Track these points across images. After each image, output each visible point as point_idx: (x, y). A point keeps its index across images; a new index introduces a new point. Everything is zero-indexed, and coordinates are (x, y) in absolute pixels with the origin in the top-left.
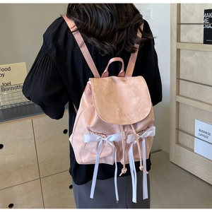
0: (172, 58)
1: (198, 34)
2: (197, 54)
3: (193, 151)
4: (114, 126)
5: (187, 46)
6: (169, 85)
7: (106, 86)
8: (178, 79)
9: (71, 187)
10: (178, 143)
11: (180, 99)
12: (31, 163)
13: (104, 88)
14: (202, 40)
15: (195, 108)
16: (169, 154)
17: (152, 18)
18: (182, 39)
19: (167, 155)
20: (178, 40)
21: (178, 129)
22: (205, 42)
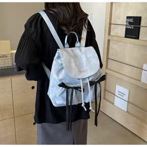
0: (104, 45)
1: (122, 31)
2: (120, 43)
3: (113, 104)
5: (114, 38)
8: (108, 58)
9: (34, 124)
11: (108, 71)
12: (9, 107)
14: (124, 35)
15: (116, 77)
17: (93, 18)
18: (112, 34)
20: (109, 34)
21: (105, 90)
22: (126, 37)
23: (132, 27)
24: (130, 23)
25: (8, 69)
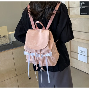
1: (77, 11)
2: (77, 19)
3: (78, 59)
5: (73, 16)
9: (30, 79)
10: (71, 57)
12: (12, 70)
15: (77, 42)
20: (69, 14)
21: (71, 51)
22: (81, 14)
23: (84, 8)
24: (83, 5)
25: (8, 45)
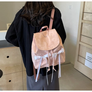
2: (90, 25)
4: (45, 51)
6: (77, 37)
7: (40, 35)
8: (81, 35)
10: (78, 61)
11: (81, 43)
13: (40, 36)
16: (74, 65)
19: (73, 65)
21: (79, 55)
